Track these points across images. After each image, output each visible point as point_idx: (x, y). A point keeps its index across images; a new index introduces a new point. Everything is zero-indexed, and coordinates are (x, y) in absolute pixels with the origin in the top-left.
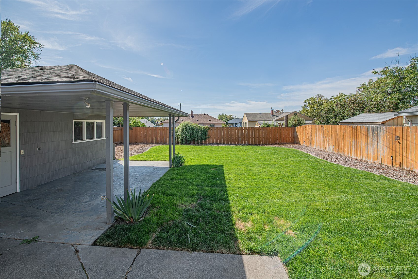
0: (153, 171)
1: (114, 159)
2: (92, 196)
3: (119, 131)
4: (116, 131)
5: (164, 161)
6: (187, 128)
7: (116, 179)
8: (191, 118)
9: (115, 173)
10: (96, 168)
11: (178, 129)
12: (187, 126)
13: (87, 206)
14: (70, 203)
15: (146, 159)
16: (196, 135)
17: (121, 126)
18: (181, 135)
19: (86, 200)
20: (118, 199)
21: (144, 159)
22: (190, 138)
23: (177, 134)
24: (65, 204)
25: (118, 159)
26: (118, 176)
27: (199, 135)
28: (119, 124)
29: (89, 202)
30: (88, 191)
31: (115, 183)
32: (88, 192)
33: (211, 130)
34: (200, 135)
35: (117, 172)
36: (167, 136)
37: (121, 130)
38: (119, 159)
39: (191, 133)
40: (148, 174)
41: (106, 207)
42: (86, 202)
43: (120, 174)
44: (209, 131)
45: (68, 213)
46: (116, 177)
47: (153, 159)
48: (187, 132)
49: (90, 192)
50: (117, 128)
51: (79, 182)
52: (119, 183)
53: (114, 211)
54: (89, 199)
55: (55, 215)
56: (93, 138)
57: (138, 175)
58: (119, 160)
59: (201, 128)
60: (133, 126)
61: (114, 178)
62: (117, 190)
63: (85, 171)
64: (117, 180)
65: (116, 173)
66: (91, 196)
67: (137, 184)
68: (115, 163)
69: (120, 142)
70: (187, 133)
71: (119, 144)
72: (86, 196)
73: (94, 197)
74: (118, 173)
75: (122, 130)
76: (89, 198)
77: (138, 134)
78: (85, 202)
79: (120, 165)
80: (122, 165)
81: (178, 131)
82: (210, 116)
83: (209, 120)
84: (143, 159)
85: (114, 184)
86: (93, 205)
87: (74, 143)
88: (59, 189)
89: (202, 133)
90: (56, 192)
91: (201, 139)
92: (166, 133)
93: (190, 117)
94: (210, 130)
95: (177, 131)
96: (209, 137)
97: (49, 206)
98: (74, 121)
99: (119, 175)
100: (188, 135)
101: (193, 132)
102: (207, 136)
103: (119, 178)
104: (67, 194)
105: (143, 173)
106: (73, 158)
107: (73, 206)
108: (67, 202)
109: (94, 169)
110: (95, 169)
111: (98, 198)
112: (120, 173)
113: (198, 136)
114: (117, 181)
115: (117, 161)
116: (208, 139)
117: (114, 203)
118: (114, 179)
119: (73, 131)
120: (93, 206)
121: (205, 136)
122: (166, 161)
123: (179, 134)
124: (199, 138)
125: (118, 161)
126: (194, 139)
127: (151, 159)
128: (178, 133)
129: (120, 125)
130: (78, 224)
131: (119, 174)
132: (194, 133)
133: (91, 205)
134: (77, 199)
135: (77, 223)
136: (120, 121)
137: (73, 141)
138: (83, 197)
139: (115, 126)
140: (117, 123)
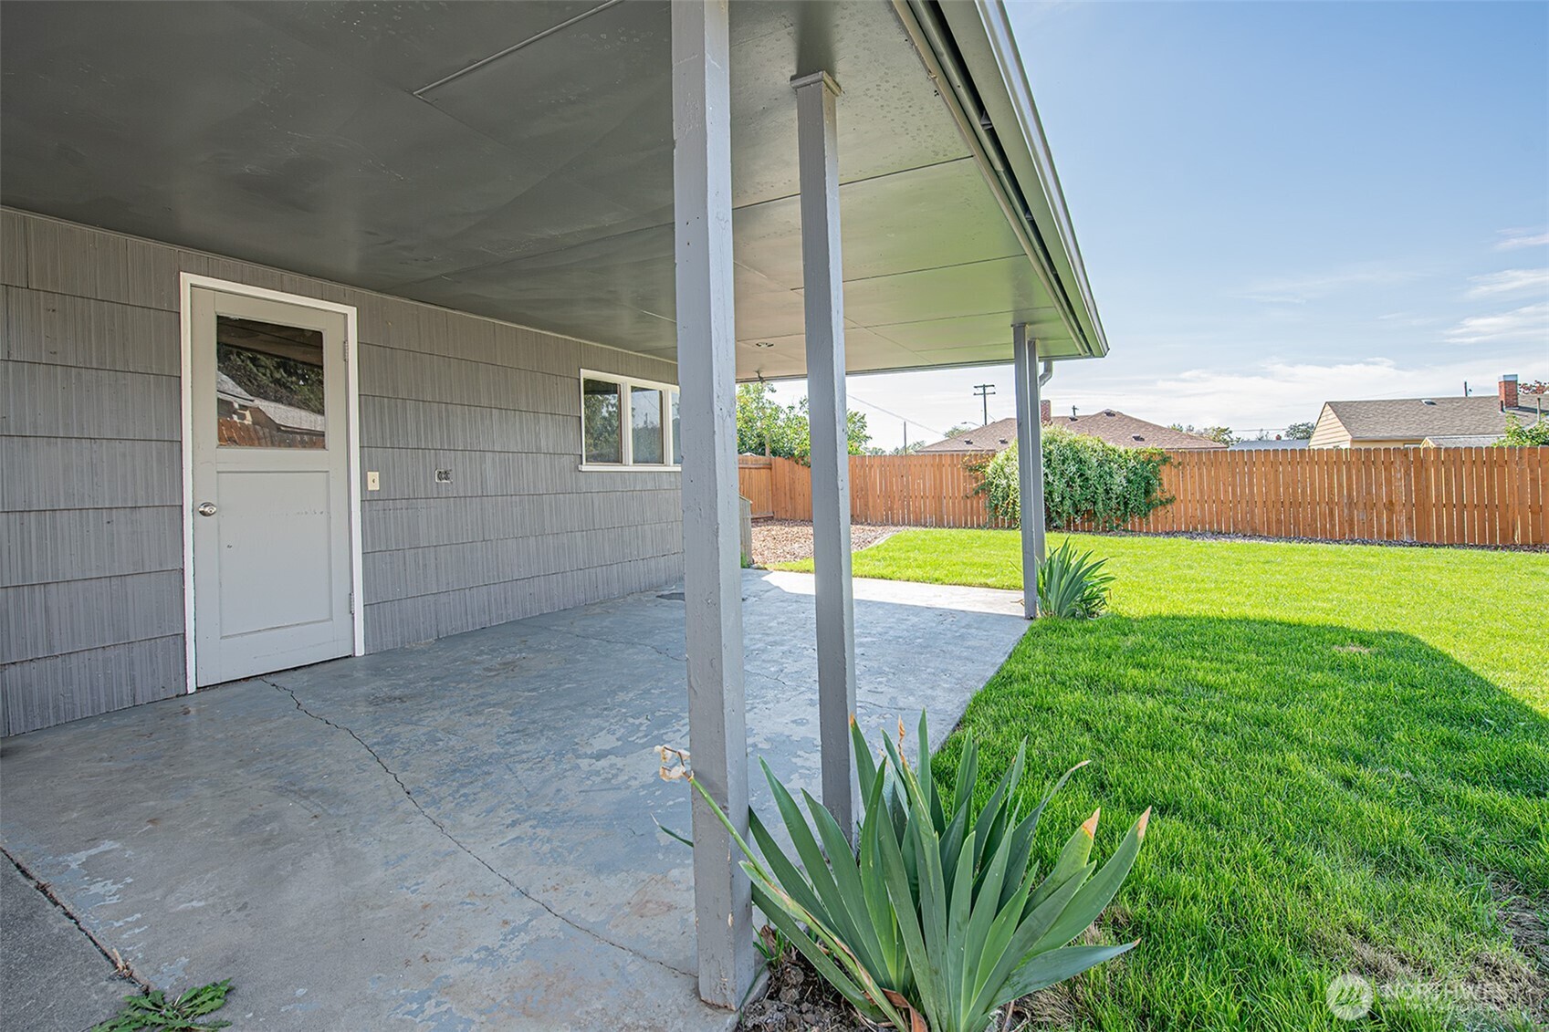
0: (942, 627)
1: (747, 564)
2: (637, 722)
3: (763, 472)
4: (753, 471)
5: (981, 585)
6: (1050, 453)
7: (757, 646)
9: (754, 619)
10: (674, 591)
11: (1007, 459)
12: (1051, 447)
13: (598, 780)
14: (522, 747)
15: (884, 572)
16: (1101, 490)
17: (767, 451)
19: (603, 742)
20: (784, 799)
21: (877, 572)
22: (1068, 502)
23: (1004, 482)
24: (495, 750)
25: (762, 566)
26: (768, 635)
27: (1114, 487)
28: (762, 445)
29: (612, 759)
30: (623, 688)
31: (755, 663)
32: (621, 696)
33: (1176, 463)
34: (1117, 489)
35: (762, 614)
36: (953, 493)
37: (771, 469)
38: (766, 566)
39: (1072, 479)
40: (919, 640)
41: (691, 844)
42: (600, 756)
43: (774, 624)
44: (1166, 474)
45: (489, 812)
46: (757, 637)
47: (919, 573)
48: (1054, 474)
49: (631, 695)
50: (756, 461)
51: (594, 642)
52: (772, 669)
53: (756, 896)
54: (618, 740)
55: (420, 817)
56: (661, 461)
57: (866, 640)
58: (766, 569)
59: (1120, 456)
61: (751, 639)
62: (766, 703)
63: (629, 599)
64: (764, 651)
65: (758, 618)
66: (631, 720)
67: (871, 687)
68: (750, 578)
69: (766, 513)
70: (1051, 478)
71: (762, 520)
72: (607, 716)
73: (643, 728)
74: (766, 618)
75: (774, 470)
76: (618, 734)
78: (591, 757)
79: (772, 589)
80: (778, 587)
81: (1006, 470)
82: (1140, 421)
83: (1137, 438)
84: (873, 573)
85: (748, 667)
86: (633, 783)
87: (585, 467)
88: (509, 663)
89: (1129, 481)
90: (492, 674)
91: (1126, 507)
92: (947, 485)
94: (1172, 464)
95: (1002, 469)
96: (1171, 501)
97: (423, 744)
98: (586, 374)
99: (770, 628)
100: (1059, 486)
101: (1081, 475)
102: (1157, 494)
103: (775, 643)
104: (526, 694)
105: (891, 632)
106: (582, 537)
107: (531, 769)
108: (509, 738)
109: (666, 593)
110: (670, 597)
111: (664, 737)
112: (775, 618)
113: (1107, 492)
114: (764, 657)
115: (759, 571)
116: (1160, 508)
117: (752, 819)
118: (746, 642)
119: (580, 418)
120: (627, 788)
121: (1147, 493)
122: (987, 586)
123: (1012, 483)
124: (1113, 503)
125: (765, 571)
126: (1085, 506)
127: (910, 573)
128: (1007, 478)
129: (764, 449)
130: (507, 929)
131: (771, 624)
132: (1087, 479)
133: (622, 778)
134: (561, 724)
135: (506, 923)
136: (765, 432)
137: (582, 464)
138: (594, 722)
139: (748, 454)
140: (753, 442)
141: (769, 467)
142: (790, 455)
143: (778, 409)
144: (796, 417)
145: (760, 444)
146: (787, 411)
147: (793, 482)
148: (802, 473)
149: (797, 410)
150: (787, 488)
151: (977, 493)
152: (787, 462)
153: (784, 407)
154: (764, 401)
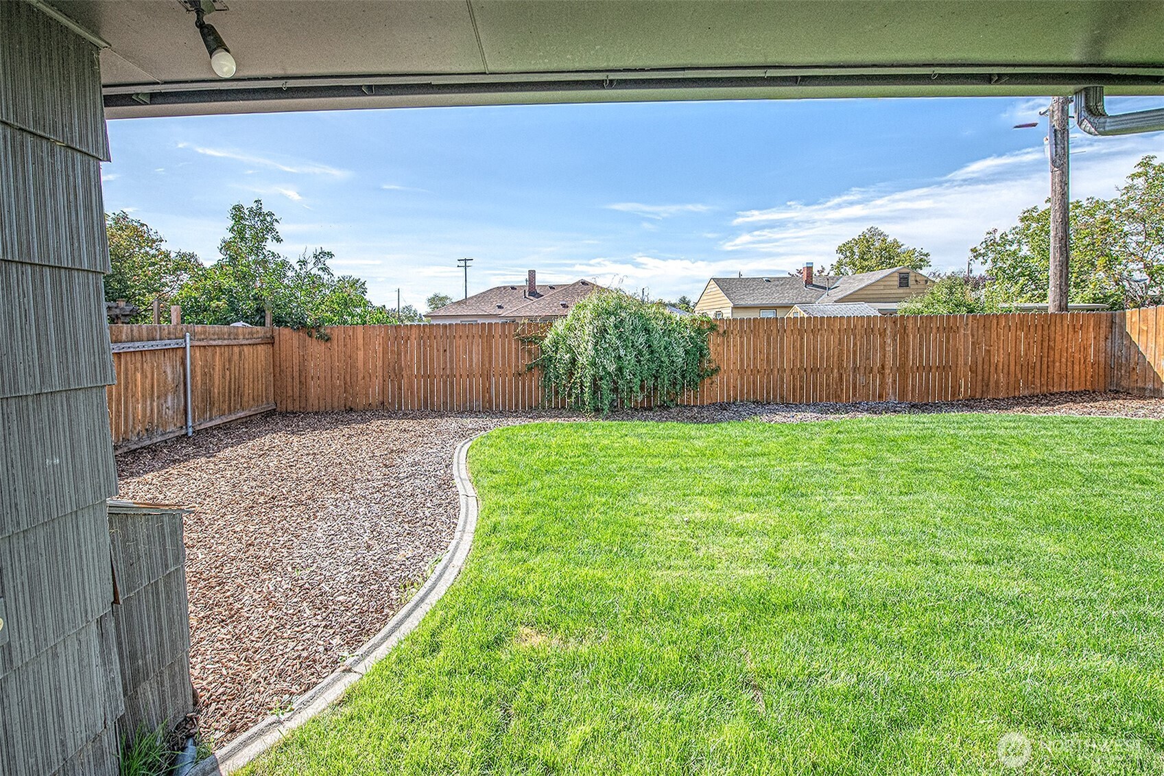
3: (261, 349)
4: (245, 348)
8: (532, 298)
17: (268, 320)
18: (594, 364)
23: (568, 356)
28: (260, 311)
33: (721, 331)
36: (504, 370)
37: (273, 344)
50: (251, 333)
60: (331, 320)
69: (264, 407)
71: (255, 419)
75: (276, 345)
77: (360, 364)
89: (686, 352)
92: (497, 359)
93: (527, 294)
96: (716, 371)
102: (704, 365)
116: (706, 379)
121: (700, 364)
129: (264, 317)
136: (265, 293)
139: (240, 324)
140: (248, 306)
141: (271, 341)
142: (301, 326)
143: (284, 264)
144: (308, 275)
145: (257, 310)
146: (297, 267)
147: (304, 359)
148: (316, 348)
149: (310, 266)
150: (296, 368)
151: (530, 369)
152: (295, 335)
153: (293, 261)
154: (266, 253)
